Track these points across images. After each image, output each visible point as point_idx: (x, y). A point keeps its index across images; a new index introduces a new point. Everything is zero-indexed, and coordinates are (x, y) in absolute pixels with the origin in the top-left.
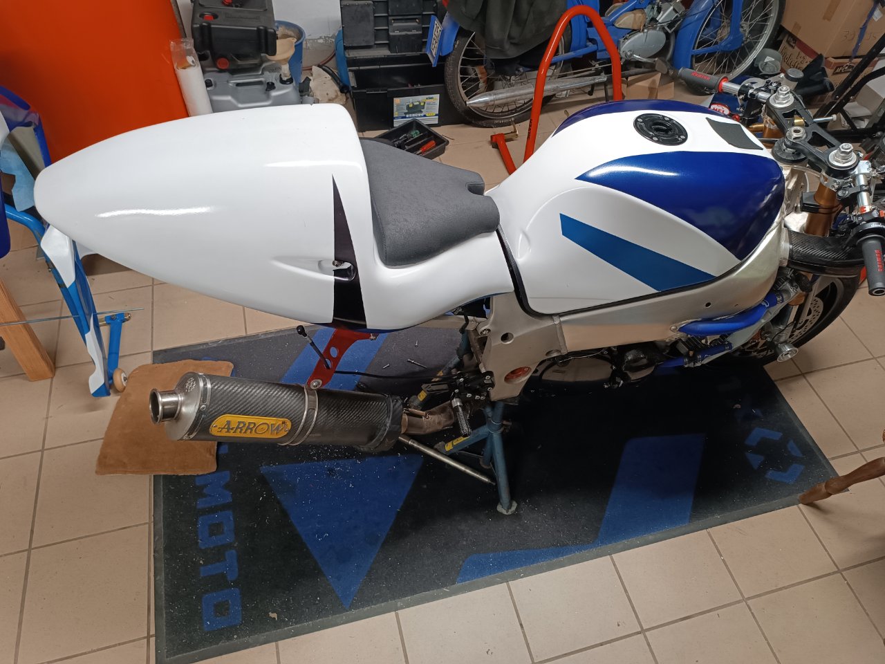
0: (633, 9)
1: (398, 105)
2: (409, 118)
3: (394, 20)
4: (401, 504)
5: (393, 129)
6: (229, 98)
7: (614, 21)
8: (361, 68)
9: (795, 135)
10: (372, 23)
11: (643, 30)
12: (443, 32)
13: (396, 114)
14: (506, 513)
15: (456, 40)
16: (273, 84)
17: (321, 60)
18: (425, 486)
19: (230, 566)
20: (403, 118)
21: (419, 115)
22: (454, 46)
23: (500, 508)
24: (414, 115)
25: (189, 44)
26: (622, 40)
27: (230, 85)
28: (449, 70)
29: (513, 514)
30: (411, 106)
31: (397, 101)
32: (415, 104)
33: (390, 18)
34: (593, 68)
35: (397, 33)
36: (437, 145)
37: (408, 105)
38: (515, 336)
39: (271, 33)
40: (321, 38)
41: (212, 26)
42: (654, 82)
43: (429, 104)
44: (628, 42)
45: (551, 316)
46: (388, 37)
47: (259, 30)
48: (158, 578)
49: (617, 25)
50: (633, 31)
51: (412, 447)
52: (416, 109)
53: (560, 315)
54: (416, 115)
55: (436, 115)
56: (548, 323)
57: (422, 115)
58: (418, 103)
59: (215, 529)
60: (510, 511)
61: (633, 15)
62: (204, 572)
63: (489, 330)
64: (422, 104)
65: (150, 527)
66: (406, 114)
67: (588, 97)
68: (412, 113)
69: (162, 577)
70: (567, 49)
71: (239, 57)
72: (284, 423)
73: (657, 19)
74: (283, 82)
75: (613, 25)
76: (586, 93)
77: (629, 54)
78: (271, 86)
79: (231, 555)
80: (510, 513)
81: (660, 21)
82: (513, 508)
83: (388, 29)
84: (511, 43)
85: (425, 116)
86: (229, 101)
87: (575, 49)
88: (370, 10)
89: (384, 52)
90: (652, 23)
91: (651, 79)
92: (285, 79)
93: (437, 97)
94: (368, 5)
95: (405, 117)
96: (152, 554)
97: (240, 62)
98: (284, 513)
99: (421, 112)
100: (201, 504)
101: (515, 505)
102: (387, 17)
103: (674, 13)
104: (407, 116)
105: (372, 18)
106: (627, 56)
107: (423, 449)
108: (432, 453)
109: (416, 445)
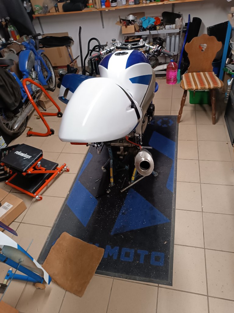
4: (143, 198)
9: (130, 46)
14: (157, 175)
18: (141, 191)
19: (143, 253)
43: (1, 141)
55: (5, 143)
59: (127, 255)
62: (142, 261)
69: (137, 277)
79: (139, 251)
81: (34, 78)
85: (2, 146)
93: (1, 137)
100: (115, 258)
101: (156, 172)
103: (35, 74)
106: (36, 90)
107: (129, 186)
108: (132, 185)
109: (127, 188)
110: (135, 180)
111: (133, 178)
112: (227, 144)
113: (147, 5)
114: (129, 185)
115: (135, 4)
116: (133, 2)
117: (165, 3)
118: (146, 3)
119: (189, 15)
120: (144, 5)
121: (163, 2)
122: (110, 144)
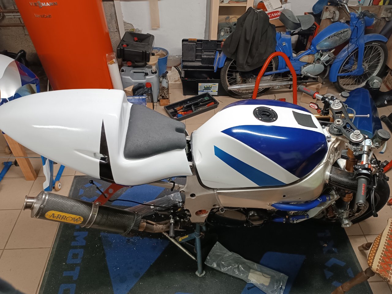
0: (309, 54)
1: (200, 86)
3: (204, 51)
4: (154, 261)
5: (198, 95)
6: (129, 77)
7: (299, 59)
8: (189, 69)
9: (338, 123)
10: (195, 52)
11: (313, 63)
12: (219, 59)
13: (199, 90)
14: (199, 276)
15: (225, 62)
16: (147, 73)
17: (176, 65)
18: (166, 256)
19: (75, 274)
20: (202, 91)
21: (209, 91)
22: (224, 64)
23: (197, 273)
24: (207, 91)
25: (114, 55)
26: (302, 67)
27: (131, 72)
28: (222, 74)
29: (202, 277)
30: (206, 87)
31: (200, 84)
32: (208, 86)
33: (203, 50)
34: (289, 78)
35: (205, 57)
36: (215, 104)
37: (205, 87)
38: (196, 195)
39: (148, 53)
40: (177, 56)
41: (125, 49)
42: (319, 86)
43: (214, 87)
44: (305, 68)
45: (213, 189)
46: (201, 58)
47: (143, 52)
48: (46, 273)
49: (300, 60)
50: (308, 64)
51: (165, 236)
52: (208, 88)
53: (217, 189)
54: (208, 91)
55: (217, 91)
56: (211, 192)
57: (211, 91)
58: (209, 86)
59: (75, 256)
60: (201, 275)
61: (308, 57)
62: (65, 274)
63: (184, 192)
64: (211, 86)
65: (50, 250)
66: (203, 90)
67: (288, 90)
68: (206, 90)
69: (48, 272)
70: (276, 69)
71: (136, 62)
72: (79, 218)
73: (321, 59)
74: (153, 73)
75: (299, 60)
76: (288, 88)
77: (305, 73)
78: (146, 74)
79: (78, 269)
80: (201, 276)
81: (321, 60)
82: (203, 274)
83: (201, 55)
84: (248, 65)
85: (212, 91)
86: (129, 79)
87: (280, 69)
88: (194, 47)
89: (199, 64)
90: (318, 61)
91: (317, 85)
92: (153, 72)
93: (217, 84)
94: (194, 44)
95: (203, 91)
96: (48, 261)
97: (136, 64)
98: (104, 255)
99: (210, 90)
100: (73, 244)
101: (204, 273)
102: (201, 50)
103: (329, 57)
104: (204, 91)
105: (195, 50)
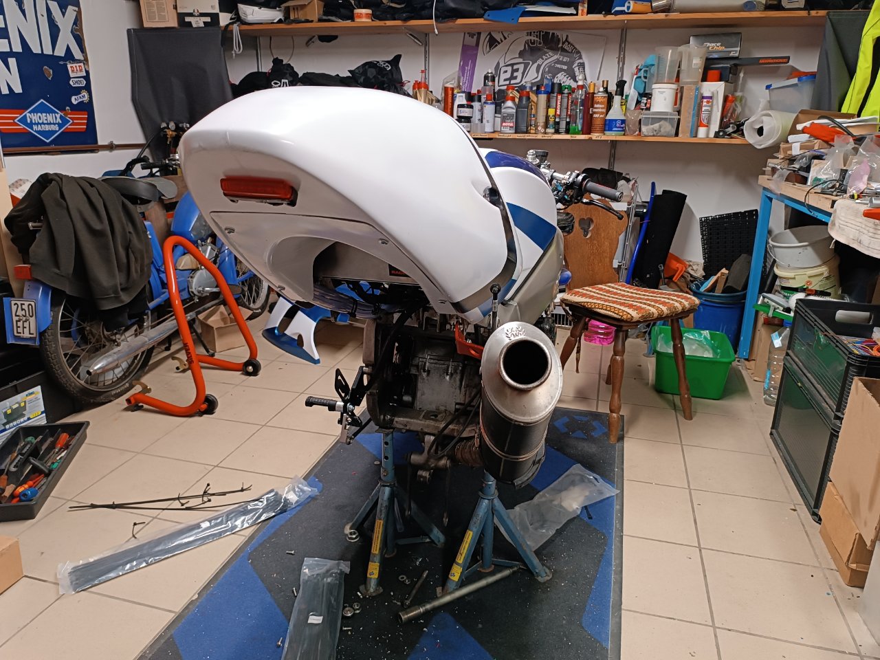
2: (10, 428)
11: (200, 268)
14: (550, 578)
20: (2, 431)
21: (22, 420)
24: (15, 423)
26: (189, 279)
30: (9, 412)
32: (14, 407)
37: (6, 412)
42: (222, 313)
43: (31, 401)
44: (195, 280)
50: (194, 270)
52: (16, 414)
54: (18, 421)
55: (42, 413)
57: (26, 418)
58: (17, 405)
60: (548, 573)
61: (187, 258)
64: (22, 404)
66: (4, 425)
68: (12, 421)
77: (200, 289)
80: (551, 575)
82: (547, 570)
85: (29, 419)
87: (159, 296)
91: (218, 312)
93: (38, 389)
95: (5, 430)
99: (24, 415)
103: (213, 251)
104: (7, 427)
106: (199, 292)
107: (436, 603)
108: (447, 599)
109: (428, 606)
110: (463, 583)
111: (456, 573)
112: (795, 510)
113: (546, 137)
114: (436, 598)
115: (516, 133)
116: (511, 127)
117: (594, 138)
118: (545, 133)
119: (653, 184)
120: (540, 136)
121: (590, 136)
122: (392, 421)
